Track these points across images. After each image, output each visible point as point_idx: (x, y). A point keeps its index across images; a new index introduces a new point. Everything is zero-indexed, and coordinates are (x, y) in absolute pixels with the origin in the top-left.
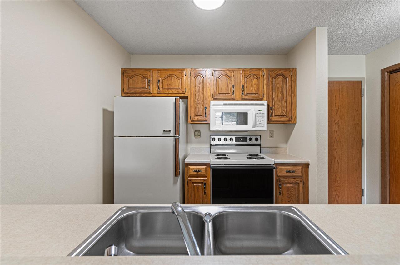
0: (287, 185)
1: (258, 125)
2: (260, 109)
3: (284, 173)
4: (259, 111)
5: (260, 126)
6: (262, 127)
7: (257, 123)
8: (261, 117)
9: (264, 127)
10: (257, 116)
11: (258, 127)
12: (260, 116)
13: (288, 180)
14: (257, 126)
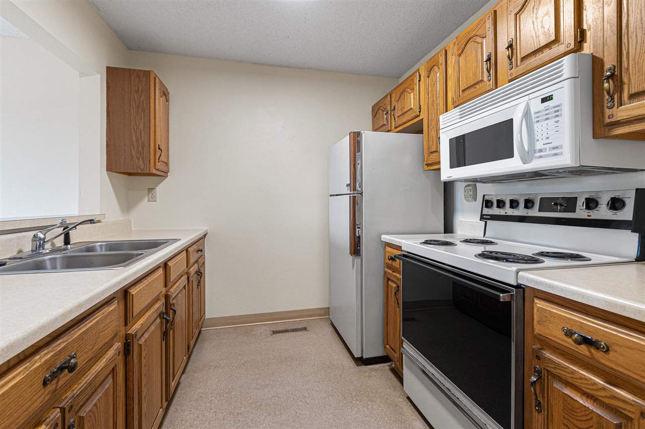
0: (568, 391)
1: (540, 151)
2: (545, 93)
3: (556, 334)
4: (544, 100)
5: (548, 152)
6: (556, 154)
7: (539, 146)
8: (551, 122)
9: (561, 154)
10: (538, 122)
11: (540, 157)
12: (547, 119)
13: (573, 372)
14: (538, 154)
